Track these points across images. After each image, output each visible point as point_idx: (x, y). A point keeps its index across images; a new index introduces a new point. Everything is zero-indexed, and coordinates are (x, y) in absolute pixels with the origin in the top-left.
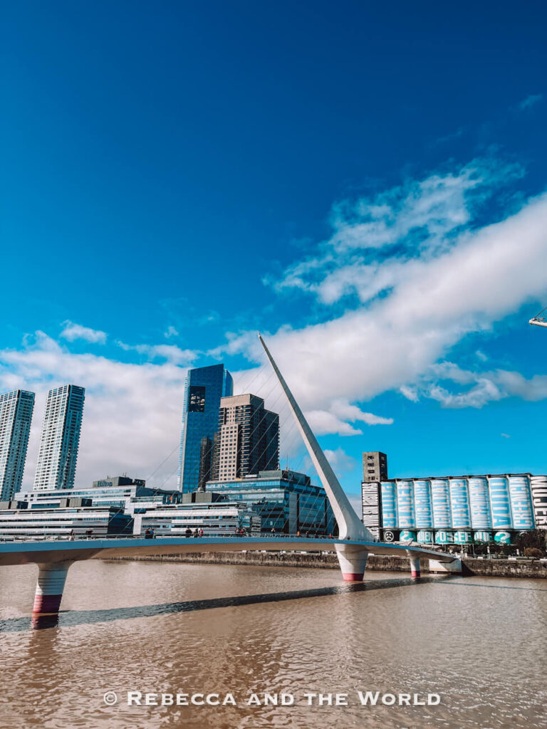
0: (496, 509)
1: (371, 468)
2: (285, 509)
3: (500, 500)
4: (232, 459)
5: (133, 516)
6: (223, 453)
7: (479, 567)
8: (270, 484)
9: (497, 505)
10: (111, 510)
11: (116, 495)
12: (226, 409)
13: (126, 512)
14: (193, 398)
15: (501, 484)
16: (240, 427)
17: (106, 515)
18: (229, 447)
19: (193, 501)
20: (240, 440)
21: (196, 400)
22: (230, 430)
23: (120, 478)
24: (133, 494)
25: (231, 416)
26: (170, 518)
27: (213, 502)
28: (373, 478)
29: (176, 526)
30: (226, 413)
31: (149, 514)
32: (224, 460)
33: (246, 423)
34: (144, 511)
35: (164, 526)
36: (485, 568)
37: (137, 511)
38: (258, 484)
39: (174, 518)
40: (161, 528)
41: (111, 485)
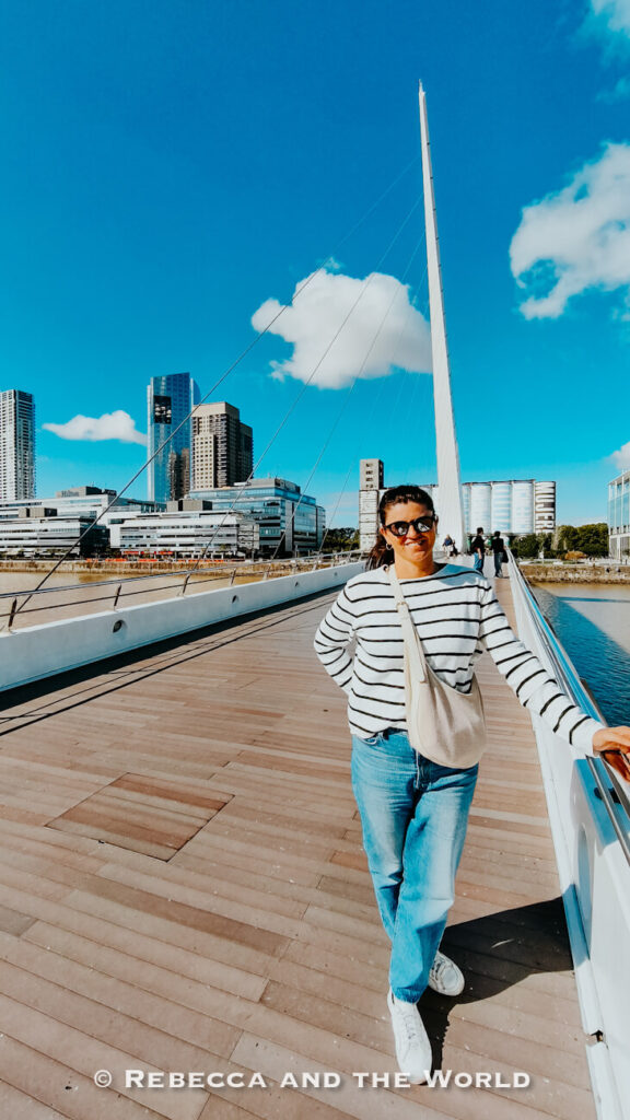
0: (497, 514)
1: (369, 476)
2: (282, 518)
3: (504, 511)
4: (209, 471)
5: (108, 527)
6: (198, 465)
7: (532, 573)
8: (264, 492)
9: (498, 511)
10: (81, 520)
11: (86, 506)
12: (199, 418)
13: (99, 523)
14: (158, 409)
15: (507, 491)
16: (216, 438)
17: (77, 525)
18: (204, 458)
19: (181, 509)
20: (216, 451)
21: (161, 412)
22: (204, 441)
23: (88, 488)
24: (105, 504)
25: (205, 424)
26: (155, 528)
27: (204, 509)
28: (372, 486)
29: (162, 537)
30: (199, 423)
31: (126, 524)
32: (200, 471)
33: (221, 434)
34: (122, 521)
35: (148, 537)
36: (539, 573)
37: (113, 522)
38: (250, 492)
39: (159, 528)
40: (145, 538)
41: (77, 494)
